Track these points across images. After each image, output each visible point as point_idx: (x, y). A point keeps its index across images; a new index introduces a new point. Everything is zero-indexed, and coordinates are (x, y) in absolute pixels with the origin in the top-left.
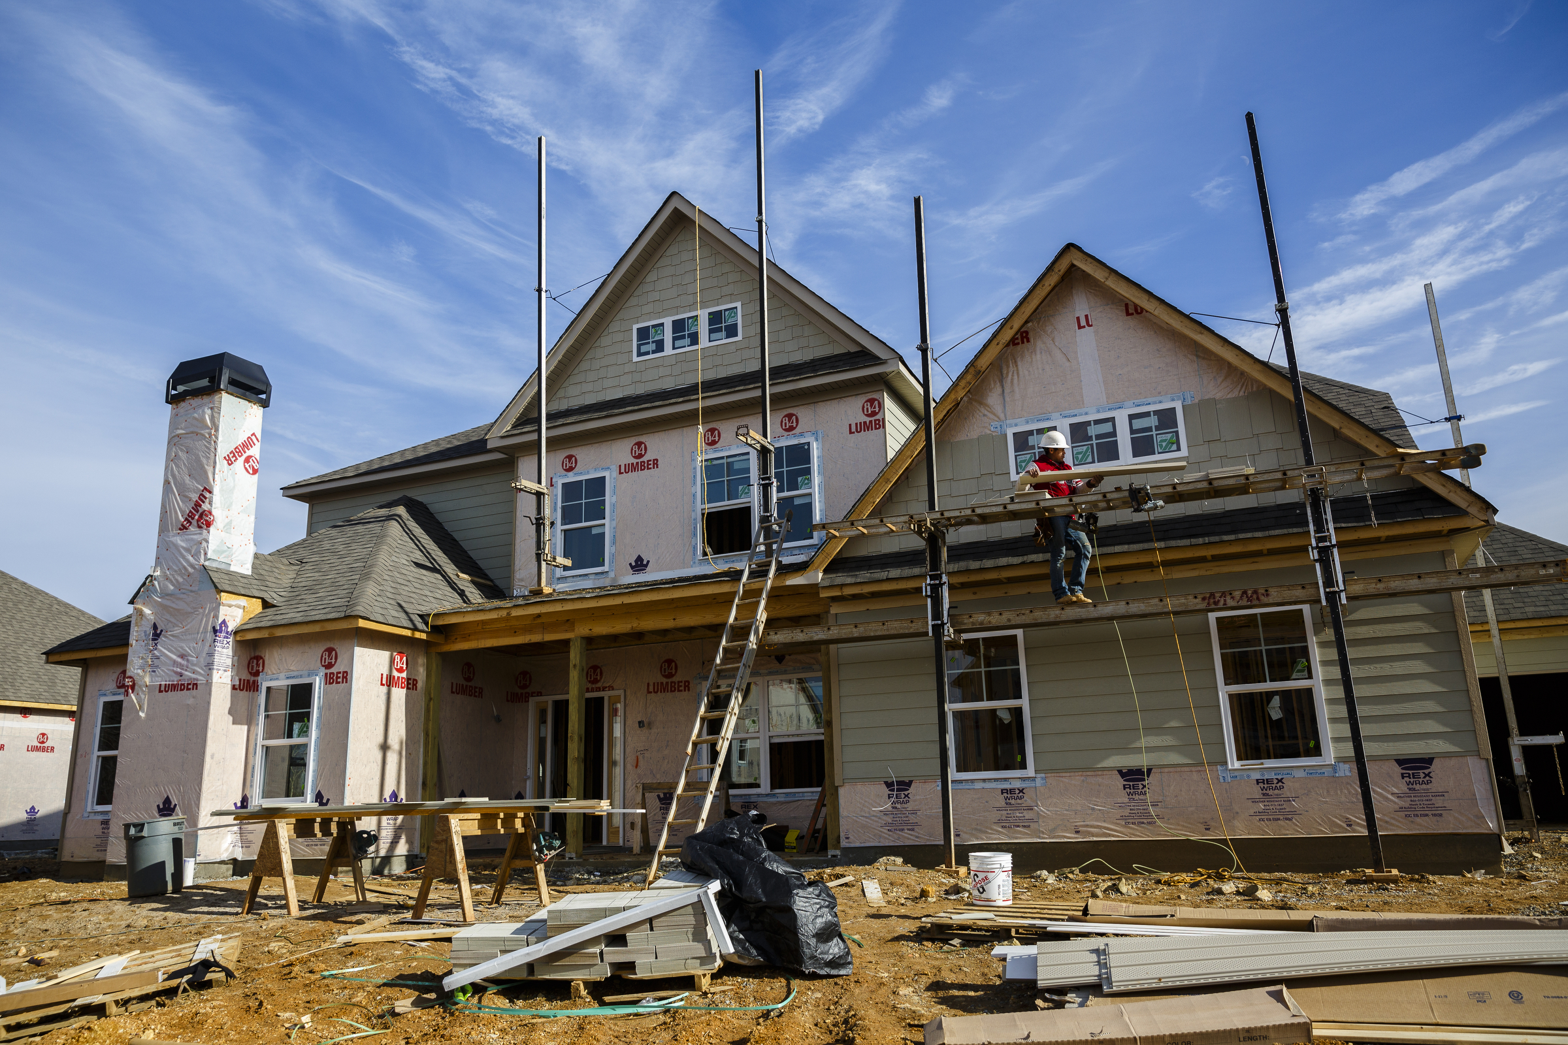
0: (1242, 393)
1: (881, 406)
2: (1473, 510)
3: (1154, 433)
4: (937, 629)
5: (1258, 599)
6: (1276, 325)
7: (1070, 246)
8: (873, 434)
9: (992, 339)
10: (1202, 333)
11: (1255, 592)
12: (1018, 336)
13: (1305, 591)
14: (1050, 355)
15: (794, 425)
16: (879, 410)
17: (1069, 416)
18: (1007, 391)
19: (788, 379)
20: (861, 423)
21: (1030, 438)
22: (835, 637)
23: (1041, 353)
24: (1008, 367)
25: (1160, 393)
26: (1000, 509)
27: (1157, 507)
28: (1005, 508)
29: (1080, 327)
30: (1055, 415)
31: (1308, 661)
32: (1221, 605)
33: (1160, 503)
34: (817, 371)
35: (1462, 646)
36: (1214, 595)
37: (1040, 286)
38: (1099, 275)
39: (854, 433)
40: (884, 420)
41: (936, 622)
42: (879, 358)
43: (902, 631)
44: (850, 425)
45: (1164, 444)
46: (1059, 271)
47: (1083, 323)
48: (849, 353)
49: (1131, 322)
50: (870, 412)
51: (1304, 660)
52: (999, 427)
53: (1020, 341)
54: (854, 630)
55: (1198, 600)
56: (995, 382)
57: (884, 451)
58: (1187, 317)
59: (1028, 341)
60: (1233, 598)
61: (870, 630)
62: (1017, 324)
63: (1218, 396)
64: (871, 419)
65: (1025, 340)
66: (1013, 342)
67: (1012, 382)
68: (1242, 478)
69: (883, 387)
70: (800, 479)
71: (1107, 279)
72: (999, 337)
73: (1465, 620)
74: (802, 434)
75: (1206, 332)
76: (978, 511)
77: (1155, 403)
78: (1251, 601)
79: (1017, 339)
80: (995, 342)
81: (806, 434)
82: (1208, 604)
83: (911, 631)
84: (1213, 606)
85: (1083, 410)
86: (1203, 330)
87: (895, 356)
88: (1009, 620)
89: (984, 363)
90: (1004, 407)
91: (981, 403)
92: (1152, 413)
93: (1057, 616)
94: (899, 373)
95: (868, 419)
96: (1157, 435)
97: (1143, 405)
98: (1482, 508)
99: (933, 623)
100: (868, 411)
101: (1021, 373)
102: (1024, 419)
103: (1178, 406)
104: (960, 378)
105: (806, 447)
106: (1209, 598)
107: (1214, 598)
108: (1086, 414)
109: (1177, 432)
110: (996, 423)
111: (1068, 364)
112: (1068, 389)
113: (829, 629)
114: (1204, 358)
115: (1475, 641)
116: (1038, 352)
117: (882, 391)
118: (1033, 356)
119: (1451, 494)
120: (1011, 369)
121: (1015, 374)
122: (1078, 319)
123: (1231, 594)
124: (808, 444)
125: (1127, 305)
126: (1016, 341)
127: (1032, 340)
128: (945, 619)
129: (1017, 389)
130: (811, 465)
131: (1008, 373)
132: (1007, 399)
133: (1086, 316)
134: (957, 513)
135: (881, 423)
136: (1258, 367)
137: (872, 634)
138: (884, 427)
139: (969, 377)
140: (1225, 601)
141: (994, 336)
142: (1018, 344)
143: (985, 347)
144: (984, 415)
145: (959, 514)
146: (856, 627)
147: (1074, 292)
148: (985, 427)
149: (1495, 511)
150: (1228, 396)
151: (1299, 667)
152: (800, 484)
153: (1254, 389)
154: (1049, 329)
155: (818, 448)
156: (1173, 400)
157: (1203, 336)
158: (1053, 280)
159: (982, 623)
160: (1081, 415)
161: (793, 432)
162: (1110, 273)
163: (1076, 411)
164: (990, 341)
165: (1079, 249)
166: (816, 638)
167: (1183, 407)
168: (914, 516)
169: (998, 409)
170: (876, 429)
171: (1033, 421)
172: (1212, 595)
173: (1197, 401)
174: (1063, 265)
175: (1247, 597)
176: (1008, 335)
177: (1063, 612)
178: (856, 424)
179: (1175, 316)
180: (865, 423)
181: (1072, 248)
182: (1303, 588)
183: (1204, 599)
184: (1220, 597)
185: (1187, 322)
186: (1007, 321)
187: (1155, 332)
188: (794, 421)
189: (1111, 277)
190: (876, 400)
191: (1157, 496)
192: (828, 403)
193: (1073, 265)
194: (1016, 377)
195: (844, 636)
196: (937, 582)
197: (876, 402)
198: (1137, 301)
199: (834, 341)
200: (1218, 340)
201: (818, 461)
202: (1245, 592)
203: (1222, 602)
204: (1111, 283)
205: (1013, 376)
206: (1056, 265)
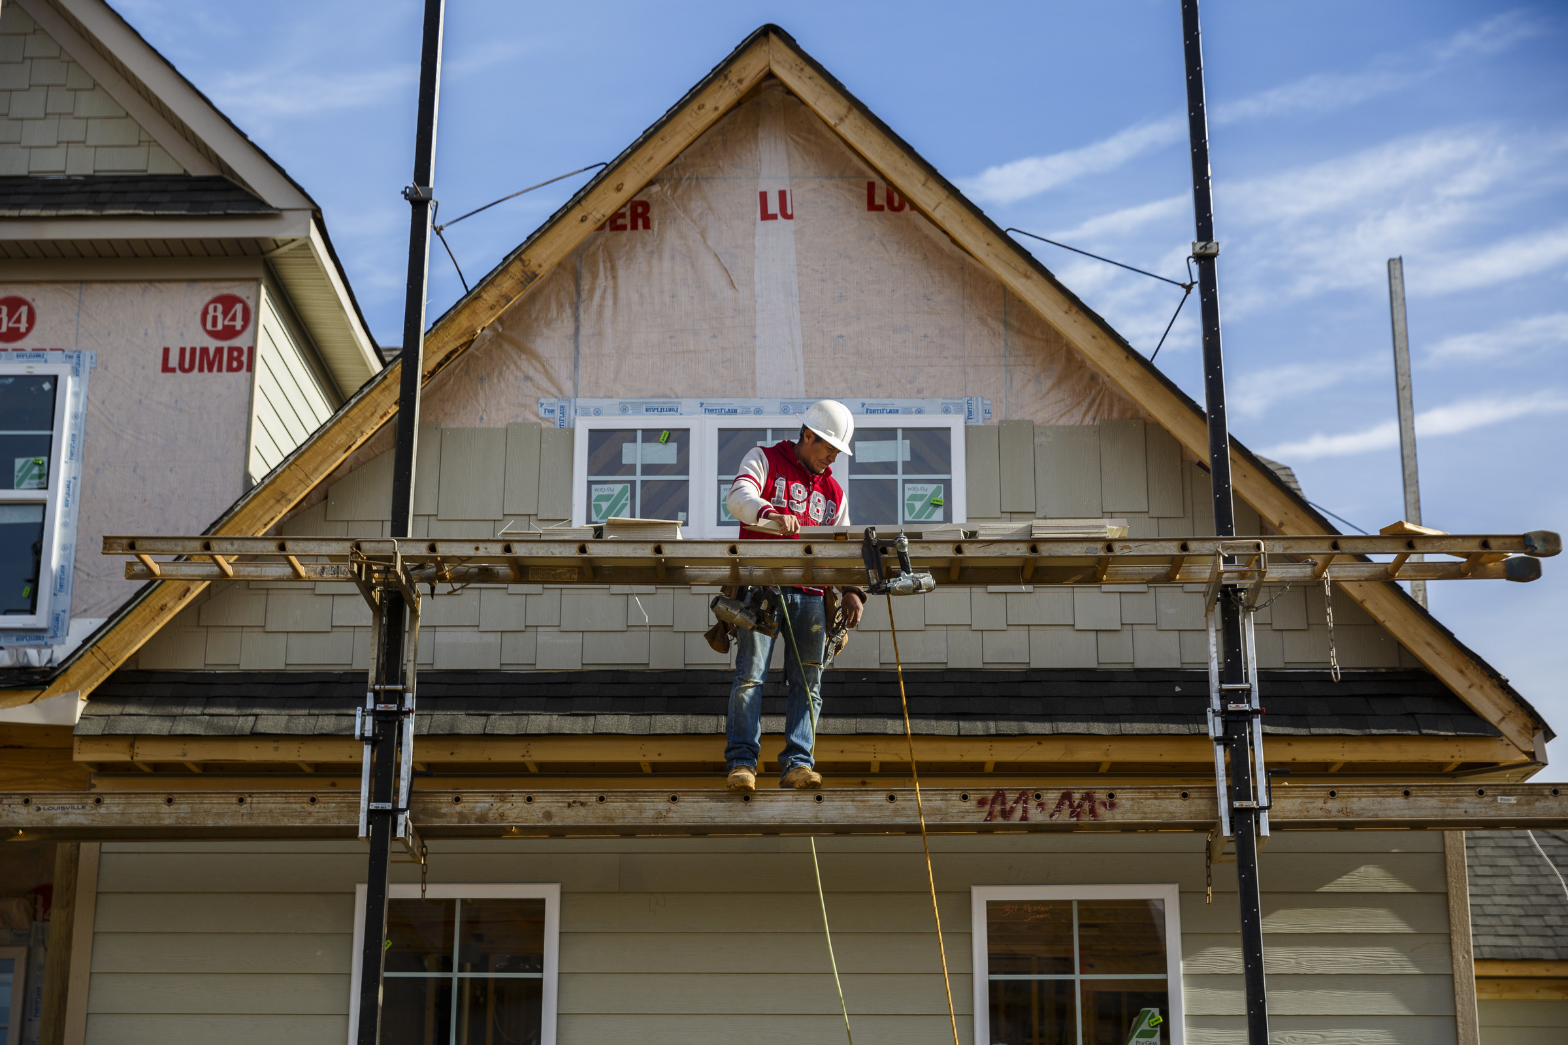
0: (1088, 420)
1: (250, 316)
2: (1509, 728)
3: (900, 477)
4: (382, 821)
5: (1092, 811)
6: (1183, 286)
7: (770, 31)
8: (221, 381)
9: (573, 207)
10: (1027, 277)
11: (1088, 797)
12: (627, 211)
13: (1187, 803)
14: (693, 266)
15: (23, 327)
16: (244, 327)
17: (720, 412)
18: (585, 330)
19: (24, 212)
20: (193, 350)
21: (627, 447)
22: (113, 823)
23: (673, 258)
24: (595, 276)
25: (920, 391)
26: (572, 551)
27: (920, 587)
28: (583, 550)
29: (766, 216)
30: (689, 404)
31: (1165, 1013)
32: (1016, 819)
33: (927, 579)
34: (103, 205)
35: (1459, 1007)
36: (1003, 796)
37: (694, 105)
38: (826, 107)
39: (173, 370)
40: (252, 351)
41: (381, 805)
42: (262, 203)
43: (286, 822)
44: (166, 351)
45: (918, 505)
46: (740, 81)
47: (774, 207)
48: (185, 178)
49: (877, 224)
50: (220, 327)
51: (1156, 1011)
52: (558, 411)
53: (627, 221)
54: (165, 809)
55: (971, 804)
56: (561, 306)
57: (244, 426)
58: (1002, 235)
59: (647, 226)
60: (1041, 805)
61: (207, 813)
62: (631, 181)
63: (1040, 418)
64: (220, 344)
65: (640, 222)
66: (614, 223)
67: (600, 313)
68: (1100, 545)
69: (260, 273)
70: (19, 462)
71: (841, 120)
72: (588, 204)
73: (1468, 952)
74: (38, 353)
75: (1036, 276)
76: (519, 550)
77: (908, 411)
78: (1078, 816)
79: (623, 216)
80: (577, 214)
81: (49, 355)
82: (990, 814)
83: (310, 822)
84: (999, 821)
85: (753, 403)
86: (1030, 270)
87: (303, 203)
88: (548, 815)
89: (545, 257)
90: (576, 366)
91: (522, 349)
92: (900, 433)
93: (659, 816)
94: (307, 246)
95: (212, 344)
96: (905, 481)
97: (882, 411)
98: (1525, 726)
99: (373, 806)
100: (214, 324)
101: (622, 294)
102: (616, 401)
103: (956, 424)
104: (487, 282)
105: (47, 386)
106: (994, 801)
107: (1003, 803)
108: (758, 412)
109: (947, 484)
110: (553, 400)
111: (729, 293)
112: (724, 349)
113: (98, 801)
114: (1019, 332)
115: (1484, 996)
116: (667, 255)
117: (258, 281)
118: (655, 262)
119: (1474, 690)
120: (601, 281)
121: (609, 296)
122: (763, 196)
123: (1038, 797)
124: (55, 378)
125: (871, 186)
126: (620, 222)
127: (655, 224)
128: (402, 804)
129: (608, 332)
130: (55, 433)
131: (592, 291)
132: (584, 350)
133: (782, 194)
134: (467, 550)
135: (244, 358)
136: (1134, 368)
137: (210, 823)
138: (251, 368)
139: (506, 284)
140: (1025, 810)
141: (578, 199)
142: (623, 228)
143: (554, 220)
144: (528, 378)
145: (472, 553)
146: (170, 801)
147: (761, 134)
148: (524, 406)
149: (1549, 735)
150: (1062, 422)
151: (1144, 1026)
152: (18, 475)
153: (1115, 415)
154: (696, 206)
155: (76, 395)
156: (946, 411)
157: (1029, 283)
158: (722, 98)
159: (482, 817)
160: (746, 412)
161: (18, 344)
162: (850, 109)
163: (736, 403)
164: (566, 210)
165: (789, 41)
166: (62, 821)
167: (967, 428)
168: (364, 546)
169: (562, 370)
170: (230, 369)
171: (636, 408)
172: (1000, 795)
173: (995, 421)
174: (750, 70)
175: (1071, 806)
176: (607, 202)
177: (674, 807)
178: (183, 351)
179: (977, 228)
180: (205, 351)
181: (773, 37)
182: (1185, 796)
183: (982, 803)
184: (1016, 802)
185: (1000, 246)
186: (609, 171)
187: (925, 257)
188: (24, 318)
189: (851, 117)
190: (239, 300)
191: (923, 565)
192: (118, 288)
193: (770, 75)
194: (609, 302)
195: (137, 823)
196: (393, 707)
197: (239, 307)
198: (899, 181)
199: (152, 142)
200: (1059, 297)
201: (74, 426)
202: (1067, 796)
203: (1018, 814)
204: (851, 129)
205: (603, 298)
206: (736, 68)
